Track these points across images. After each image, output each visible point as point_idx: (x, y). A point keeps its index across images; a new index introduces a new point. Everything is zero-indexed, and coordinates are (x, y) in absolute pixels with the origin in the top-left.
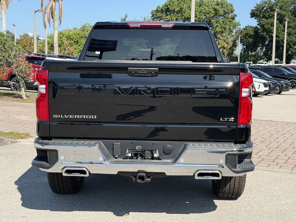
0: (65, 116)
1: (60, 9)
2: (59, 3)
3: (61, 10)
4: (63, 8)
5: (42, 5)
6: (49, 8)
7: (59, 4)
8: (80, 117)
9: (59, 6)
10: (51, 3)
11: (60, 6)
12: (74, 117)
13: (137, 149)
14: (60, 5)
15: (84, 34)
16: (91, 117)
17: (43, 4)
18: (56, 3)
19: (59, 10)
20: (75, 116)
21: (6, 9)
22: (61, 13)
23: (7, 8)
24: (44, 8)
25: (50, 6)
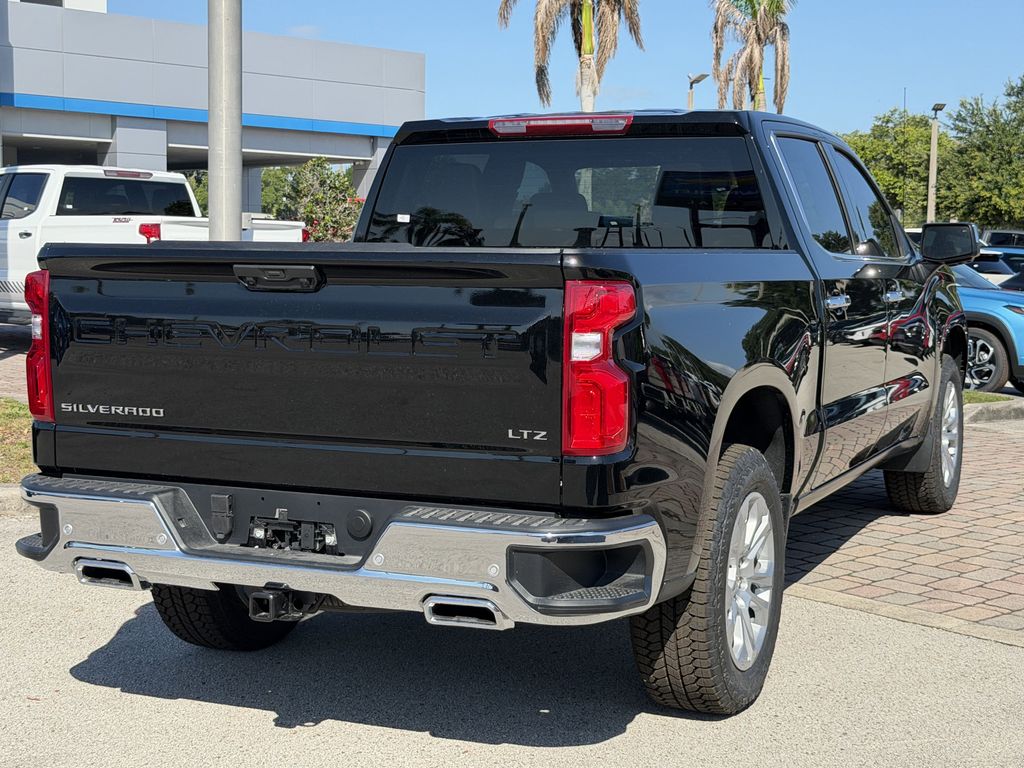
0: (89, 406)
1: (780, 67)
2: (776, 49)
3: (783, 69)
4: (787, 63)
5: (718, 56)
6: (740, 66)
7: (777, 54)
8: (123, 411)
9: (777, 58)
10: (748, 50)
11: (780, 58)
12: (110, 410)
13: (277, 516)
14: (780, 53)
15: (882, 148)
16: (151, 411)
17: (722, 53)
18: (765, 48)
19: (776, 70)
20: (113, 408)
21: (597, 79)
22: (781, 78)
23: (599, 77)
24: (723, 67)
25: (743, 59)
